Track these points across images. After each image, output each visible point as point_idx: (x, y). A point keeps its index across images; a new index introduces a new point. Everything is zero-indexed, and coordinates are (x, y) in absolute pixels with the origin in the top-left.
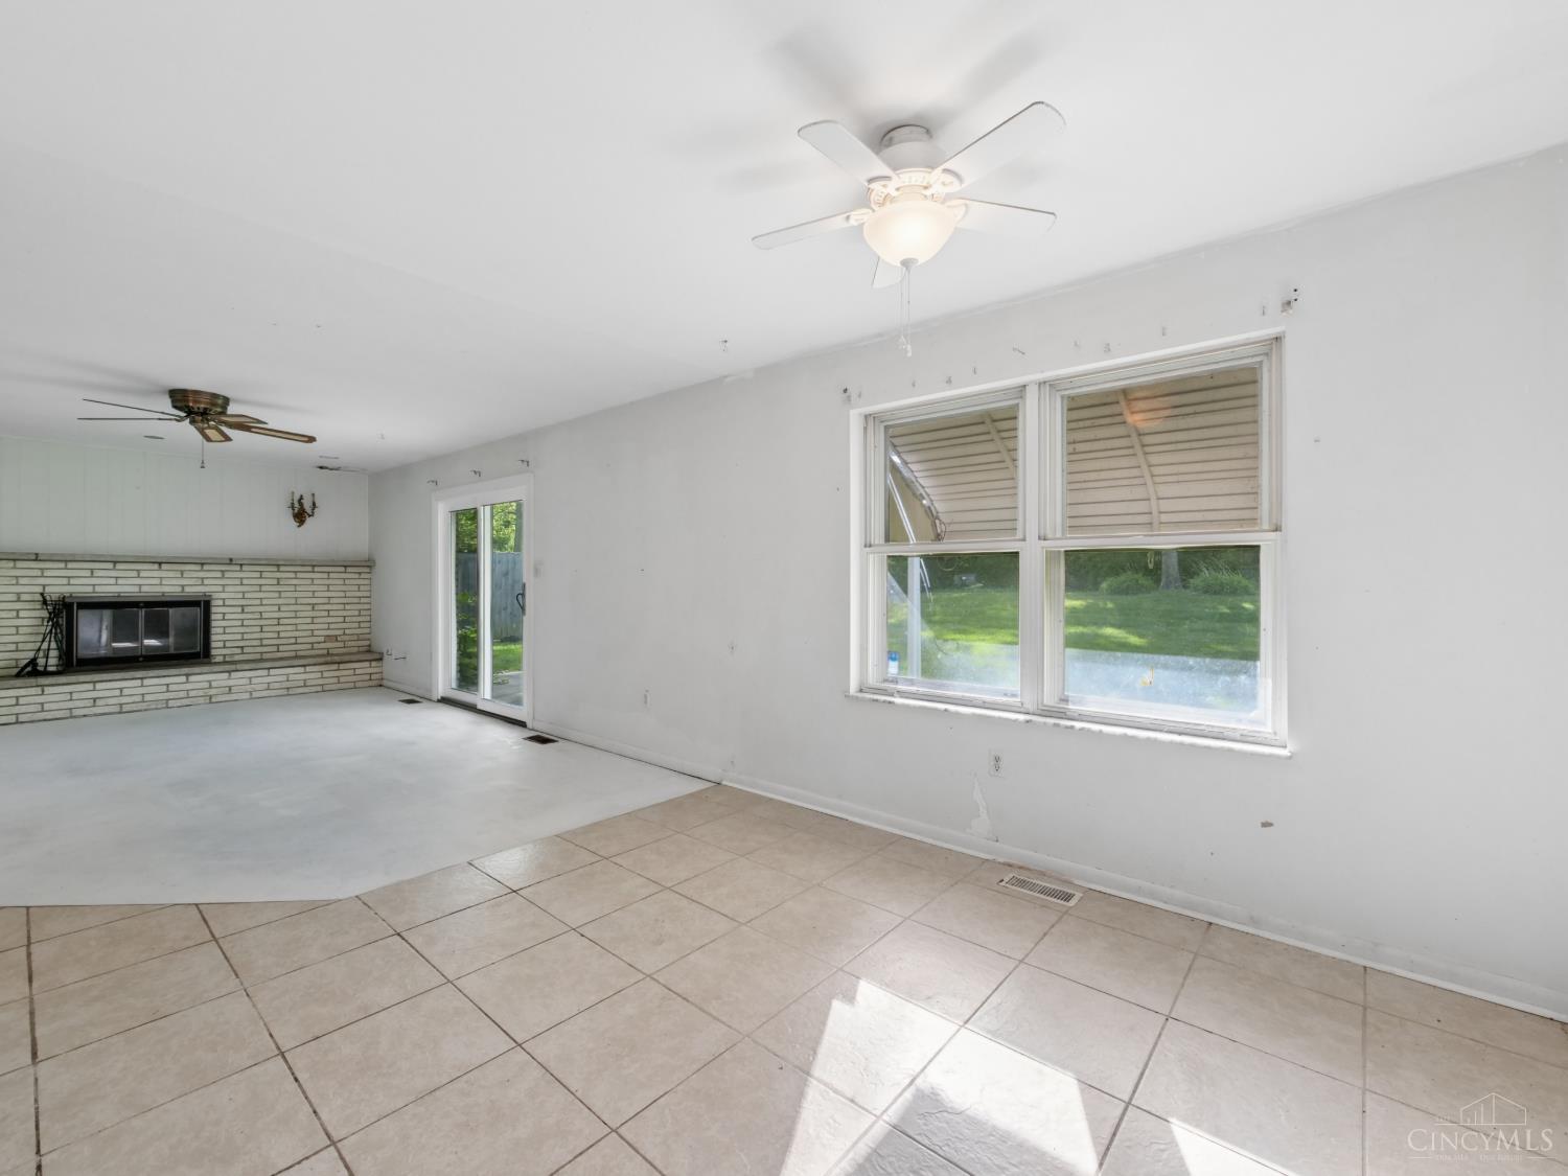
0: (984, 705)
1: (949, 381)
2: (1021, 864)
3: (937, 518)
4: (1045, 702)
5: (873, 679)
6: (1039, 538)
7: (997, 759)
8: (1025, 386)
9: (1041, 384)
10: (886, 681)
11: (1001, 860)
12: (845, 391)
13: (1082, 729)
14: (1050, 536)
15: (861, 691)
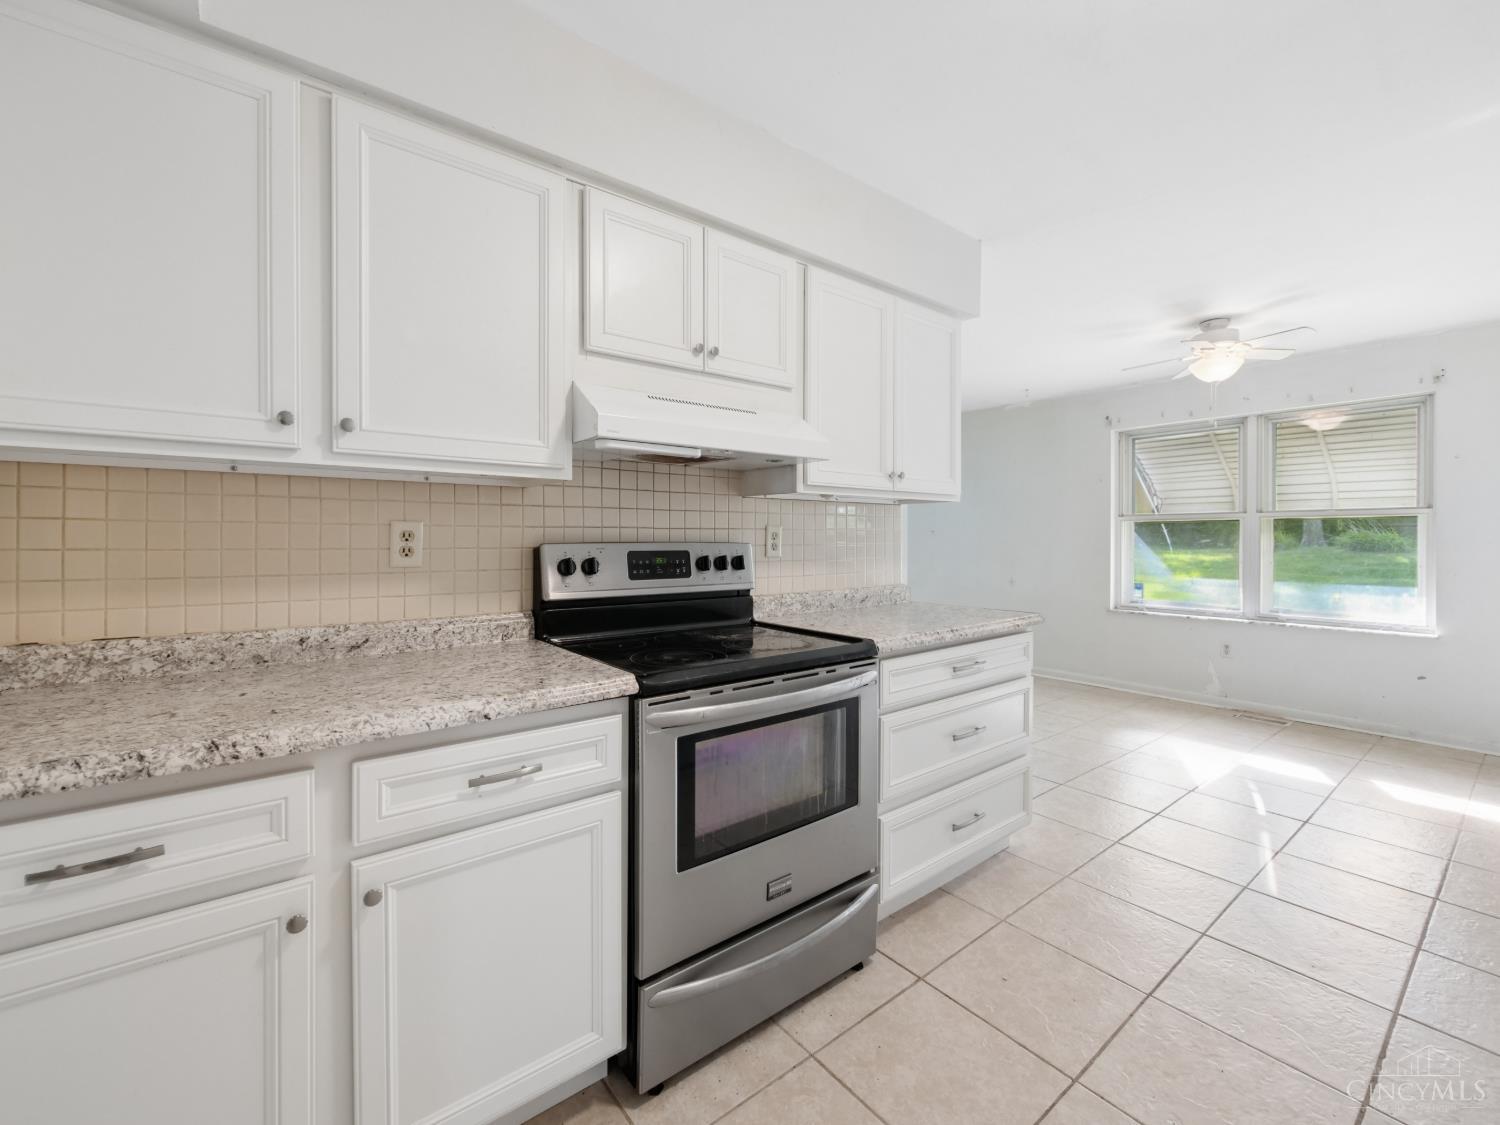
0: (1215, 614)
1: (1191, 414)
2: (1244, 709)
3: (1155, 495)
4: (1262, 612)
5: (1124, 600)
6: (1257, 511)
7: (1227, 647)
8: (1246, 418)
9: (1259, 416)
10: (1132, 602)
11: (1231, 708)
12: (1107, 418)
13: (1291, 626)
14: (1264, 510)
15: (1116, 608)
